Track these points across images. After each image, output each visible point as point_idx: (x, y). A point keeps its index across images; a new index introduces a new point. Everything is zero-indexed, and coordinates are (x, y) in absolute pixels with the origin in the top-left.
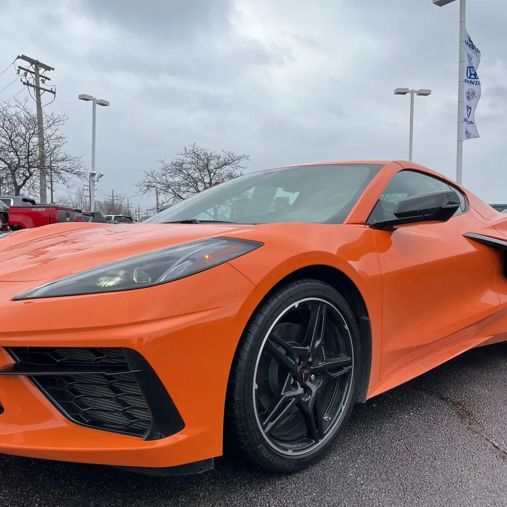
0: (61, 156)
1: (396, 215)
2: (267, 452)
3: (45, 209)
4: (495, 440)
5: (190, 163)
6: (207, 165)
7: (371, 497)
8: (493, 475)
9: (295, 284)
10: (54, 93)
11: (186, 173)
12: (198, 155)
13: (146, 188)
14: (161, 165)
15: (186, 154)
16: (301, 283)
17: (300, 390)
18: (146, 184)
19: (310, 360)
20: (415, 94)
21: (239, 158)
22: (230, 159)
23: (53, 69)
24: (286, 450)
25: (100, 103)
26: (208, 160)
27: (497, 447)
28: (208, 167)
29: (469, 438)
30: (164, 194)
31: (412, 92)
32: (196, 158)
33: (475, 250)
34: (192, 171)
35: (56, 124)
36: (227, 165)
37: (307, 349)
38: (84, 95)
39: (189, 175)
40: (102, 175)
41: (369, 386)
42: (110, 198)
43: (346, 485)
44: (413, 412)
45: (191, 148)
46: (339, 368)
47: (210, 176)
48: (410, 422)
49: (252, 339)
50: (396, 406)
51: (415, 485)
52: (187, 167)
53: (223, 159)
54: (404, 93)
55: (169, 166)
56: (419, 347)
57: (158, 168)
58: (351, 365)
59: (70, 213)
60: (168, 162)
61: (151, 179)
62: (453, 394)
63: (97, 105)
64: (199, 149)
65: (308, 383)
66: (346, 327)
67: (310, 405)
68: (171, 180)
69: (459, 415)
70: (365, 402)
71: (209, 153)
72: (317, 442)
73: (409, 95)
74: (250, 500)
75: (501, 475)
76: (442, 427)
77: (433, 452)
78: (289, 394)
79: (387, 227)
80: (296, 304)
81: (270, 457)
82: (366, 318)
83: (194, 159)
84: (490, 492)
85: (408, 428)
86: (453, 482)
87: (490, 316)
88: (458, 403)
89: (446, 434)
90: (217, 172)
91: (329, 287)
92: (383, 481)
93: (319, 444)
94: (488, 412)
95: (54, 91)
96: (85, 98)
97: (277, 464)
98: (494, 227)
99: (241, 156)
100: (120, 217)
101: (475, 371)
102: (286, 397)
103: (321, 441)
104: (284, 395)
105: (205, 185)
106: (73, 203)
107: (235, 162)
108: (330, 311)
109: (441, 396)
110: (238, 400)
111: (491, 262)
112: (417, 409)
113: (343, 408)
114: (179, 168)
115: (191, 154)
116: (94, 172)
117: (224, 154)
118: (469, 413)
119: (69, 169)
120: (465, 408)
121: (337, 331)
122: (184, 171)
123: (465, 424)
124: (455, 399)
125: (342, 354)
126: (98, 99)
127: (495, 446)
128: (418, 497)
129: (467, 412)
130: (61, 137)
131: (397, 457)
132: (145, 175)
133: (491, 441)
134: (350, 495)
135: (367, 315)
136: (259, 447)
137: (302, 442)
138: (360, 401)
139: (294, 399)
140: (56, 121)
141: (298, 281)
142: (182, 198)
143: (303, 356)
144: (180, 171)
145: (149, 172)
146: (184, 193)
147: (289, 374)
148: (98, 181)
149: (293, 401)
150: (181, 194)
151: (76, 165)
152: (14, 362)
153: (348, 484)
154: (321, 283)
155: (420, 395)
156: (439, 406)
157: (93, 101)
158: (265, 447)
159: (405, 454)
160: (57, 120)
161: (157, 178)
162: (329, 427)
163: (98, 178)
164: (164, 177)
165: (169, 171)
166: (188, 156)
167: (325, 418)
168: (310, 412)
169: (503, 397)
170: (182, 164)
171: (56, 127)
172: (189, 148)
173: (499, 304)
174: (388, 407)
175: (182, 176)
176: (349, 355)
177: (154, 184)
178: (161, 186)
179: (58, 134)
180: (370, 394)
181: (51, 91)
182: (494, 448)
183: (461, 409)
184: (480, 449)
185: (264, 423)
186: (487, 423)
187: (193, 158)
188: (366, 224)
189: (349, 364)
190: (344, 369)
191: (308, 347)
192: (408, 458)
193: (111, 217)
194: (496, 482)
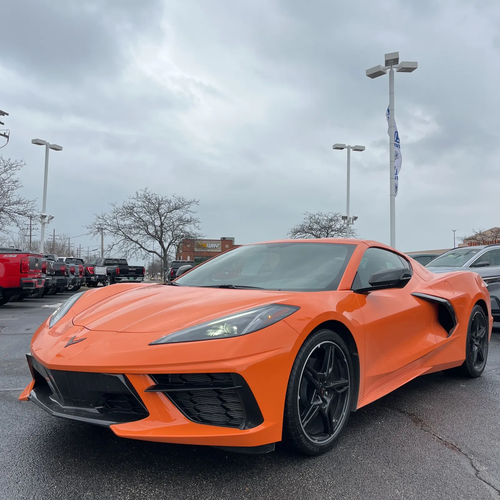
0: (14, 199)
1: (370, 284)
2: (304, 440)
3: (17, 255)
4: (439, 435)
5: (141, 206)
6: (158, 210)
7: (369, 466)
8: (440, 453)
9: (318, 332)
10: (8, 137)
11: (137, 216)
12: (150, 199)
13: (97, 230)
14: (112, 209)
15: (138, 198)
16: (321, 332)
17: (321, 402)
18: (97, 226)
19: (325, 382)
20: (351, 150)
21: (190, 203)
22: (180, 204)
23: (7, 114)
24: (314, 440)
25: (53, 147)
26: (159, 204)
27: (441, 439)
28: (158, 211)
29: (422, 434)
30: (114, 236)
31: (349, 148)
32: (147, 203)
33: (420, 305)
34: (143, 214)
35: (12, 169)
36: (177, 209)
37: (325, 375)
38: (37, 140)
39: (140, 218)
40: (53, 217)
41: (358, 400)
42: (51, 237)
43: (352, 461)
44: (383, 420)
45: (142, 193)
46: (341, 387)
47: (161, 219)
48: (383, 426)
49: (297, 367)
50: (371, 417)
51: (394, 460)
52: (138, 211)
53: (174, 203)
54: (342, 149)
55: (120, 209)
56: (387, 374)
57: (109, 212)
58: (348, 385)
59: (38, 258)
60: (120, 205)
61: (101, 221)
62: (408, 409)
63: (50, 149)
64: (150, 194)
65: (325, 397)
66: (346, 360)
67: (326, 411)
68: (122, 223)
69: (414, 421)
70: (356, 411)
71: (160, 198)
72: (330, 436)
73: (346, 150)
74: (297, 470)
75: (445, 453)
76: (404, 429)
77: (401, 443)
78: (315, 403)
79: (364, 292)
80: (319, 345)
81: (306, 444)
82: (356, 354)
83: (146, 203)
84: (439, 462)
85: (383, 430)
86: (416, 457)
87: (431, 351)
88: (413, 414)
89: (407, 432)
90: (168, 216)
91: (336, 334)
92: (374, 458)
93: (331, 437)
94: (433, 419)
95: (7, 134)
96: (38, 142)
97: (310, 448)
98: (430, 287)
99: (191, 201)
100: (72, 259)
101: (421, 393)
102: (314, 405)
103: (332, 436)
104: (312, 404)
105: (155, 228)
106: (15, 243)
107: (186, 207)
108: (336, 350)
109: (400, 410)
110: (290, 406)
111: (430, 313)
112: (386, 419)
113: (344, 414)
114: (130, 211)
115: (143, 198)
116: (45, 214)
117: (175, 198)
118: (421, 420)
119: (22, 211)
120: (418, 417)
121: (339, 363)
122: (135, 214)
123: (419, 427)
124: (410, 412)
125: (342, 378)
126: (51, 143)
127: (439, 438)
128: (397, 465)
129: (419, 419)
130: (16, 181)
131: (380, 446)
132: (96, 217)
133: (437, 436)
134: (356, 465)
135: (357, 352)
136: (301, 436)
137: (321, 436)
138: (352, 410)
139: (318, 407)
140: (13, 166)
141: (319, 331)
142: (132, 240)
143: (322, 379)
144: (131, 214)
145: (100, 214)
146: (134, 235)
147: (315, 390)
148: (49, 223)
149: (318, 408)
150: (131, 236)
151: (30, 208)
152: (154, 384)
153: (353, 460)
154: (332, 332)
155: (385, 410)
156: (400, 416)
157: (47, 145)
158: (304, 437)
159: (384, 444)
160: (15, 165)
161: (108, 221)
162: (336, 427)
163: (49, 220)
164: (115, 220)
165: (120, 214)
166: (139, 200)
167: (334, 421)
168: (327, 416)
169: (442, 410)
170: (133, 208)
171: (13, 172)
172: (141, 193)
173: (436, 343)
174: (366, 418)
175: (133, 219)
176: (347, 379)
177: (105, 226)
178: (112, 228)
179: (14, 178)
180: (358, 406)
181: (4, 135)
182: (439, 439)
183: (415, 418)
184: (430, 440)
185: (303, 422)
186: (433, 425)
187: (144, 202)
188: (351, 290)
189: (346, 384)
190: (344, 388)
191: (325, 373)
192: (386, 446)
193: (63, 259)
194: (442, 457)
